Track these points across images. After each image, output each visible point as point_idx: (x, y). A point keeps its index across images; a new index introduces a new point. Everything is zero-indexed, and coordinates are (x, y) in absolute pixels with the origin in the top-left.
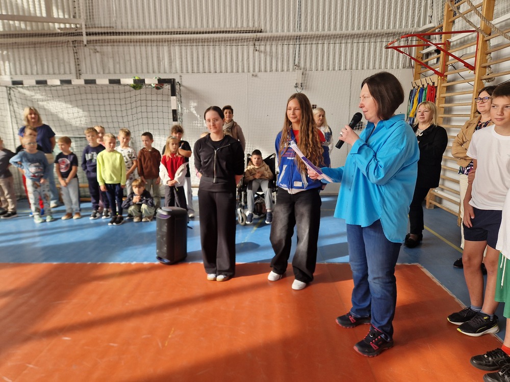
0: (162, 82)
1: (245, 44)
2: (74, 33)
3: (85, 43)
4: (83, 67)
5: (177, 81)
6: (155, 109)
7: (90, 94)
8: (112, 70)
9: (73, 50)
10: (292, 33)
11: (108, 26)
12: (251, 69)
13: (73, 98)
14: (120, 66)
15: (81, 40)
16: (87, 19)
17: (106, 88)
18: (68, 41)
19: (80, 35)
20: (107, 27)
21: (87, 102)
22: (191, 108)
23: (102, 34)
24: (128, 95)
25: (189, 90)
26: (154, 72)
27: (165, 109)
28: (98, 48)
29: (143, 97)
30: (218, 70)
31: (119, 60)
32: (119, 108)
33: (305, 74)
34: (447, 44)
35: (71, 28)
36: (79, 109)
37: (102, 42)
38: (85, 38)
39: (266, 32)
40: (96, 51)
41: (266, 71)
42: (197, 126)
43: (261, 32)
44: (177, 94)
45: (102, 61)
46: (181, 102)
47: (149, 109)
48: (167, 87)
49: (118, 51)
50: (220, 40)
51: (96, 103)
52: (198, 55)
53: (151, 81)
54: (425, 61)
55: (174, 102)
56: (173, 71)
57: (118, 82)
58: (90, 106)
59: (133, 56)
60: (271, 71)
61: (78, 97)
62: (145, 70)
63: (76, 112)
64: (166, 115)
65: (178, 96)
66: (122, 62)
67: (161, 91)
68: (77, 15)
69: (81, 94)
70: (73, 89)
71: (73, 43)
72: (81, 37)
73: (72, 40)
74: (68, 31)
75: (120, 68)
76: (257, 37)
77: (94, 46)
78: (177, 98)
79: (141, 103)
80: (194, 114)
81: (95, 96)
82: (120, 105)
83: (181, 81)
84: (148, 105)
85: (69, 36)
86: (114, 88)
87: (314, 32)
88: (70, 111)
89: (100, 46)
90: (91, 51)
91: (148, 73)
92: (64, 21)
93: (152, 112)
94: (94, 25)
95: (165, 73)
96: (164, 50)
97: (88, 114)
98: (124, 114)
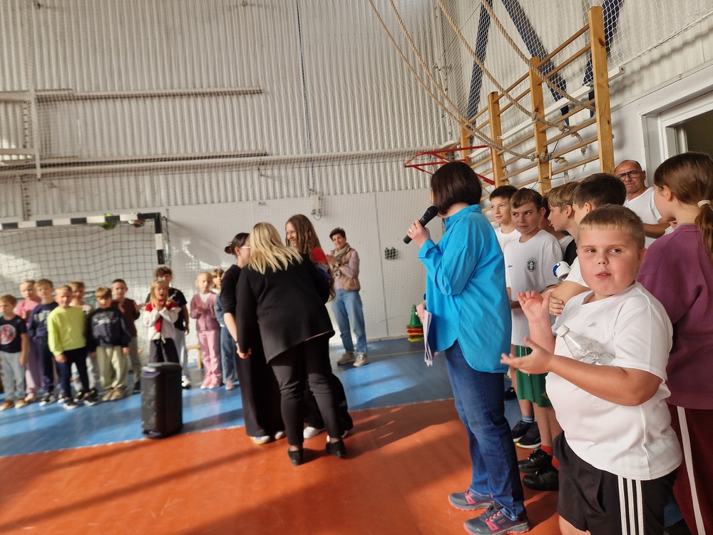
0: (142, 218)
1: (248, 168)
2: (23, 166)
3: (39, 176)
4: (33, 207)
5: (162, 215)
6: (133, 252)
7: (43, 240)
8: (74, 207)
9: (21, 186)
10: (302, 155)
11: (71, 155)
12: (257, 196)
13: (18, 246)
14: (85, 202)
15: (33, 173)
16: (42, 149)
17: (65, 231)
18: (15, 176)
19: (32, 168)
20: (70, 157)
21: (38, 250)
22: (182, 247)
23: (62, 165)
24: (95, 237)
25: (180, 226)
26: (131, 207)
27: (147, 251)
28: (55, 182)
29: (117, 238)
30: (216, 199)
31: (84, 195)
32: (82, 255)
33: (322, 199)
34: (468, 160)
35: (19, 160)
36: (25, 261)
37: (62, 174)
38: (39, 171)
39: (272, 155)
40: (52, 186)
41: (275, 197)
42: (191, 269)
43: (265, 155)
44: (163, 231)
45: (61, 199)
46: (169, 241)
47: (125, 253)
48: (150, 223)
49: (83, 184)
50: (216, 166)
51: (50, 250)
52: (189, 183)
53: (128, 217)
55: (159, 241)
56: (158, 203)
57: (83, 221)
58: (41, 256)
59: (103, 188)
60: (282, 197)
61: (25, 245)
62: (119, 205)
63: (21, 264)
64: (148, 258)
65: (165, 234)
66: (88, 197)
67: (141, 228)
68: (28, 145)
69: (29, 240)
70: (19, 234)
71: (22, 177)
72: (33, 170)
73: (20, 174)
74: (15, 164)
75: (85, 205)
76: (261, 161)
77: (51, 180)
78: (163, 236)
79: (114, 246)
80: (186, 255)
81: (49, 242)
82: (85, 250)
83: (168, 216)
84: (123, 248)
85: (16, 169)
86: (78, 230)
87: (328, 153)
88: (12, 263)
89: (59, 179)
90: (46, 186)
91: (124, 208)
92: (9, 152)
93: (129, 256)
94: (50, 155)
95: (146, 206)
96: (145, 180)
97: (39, 266)
98: (90, 262)
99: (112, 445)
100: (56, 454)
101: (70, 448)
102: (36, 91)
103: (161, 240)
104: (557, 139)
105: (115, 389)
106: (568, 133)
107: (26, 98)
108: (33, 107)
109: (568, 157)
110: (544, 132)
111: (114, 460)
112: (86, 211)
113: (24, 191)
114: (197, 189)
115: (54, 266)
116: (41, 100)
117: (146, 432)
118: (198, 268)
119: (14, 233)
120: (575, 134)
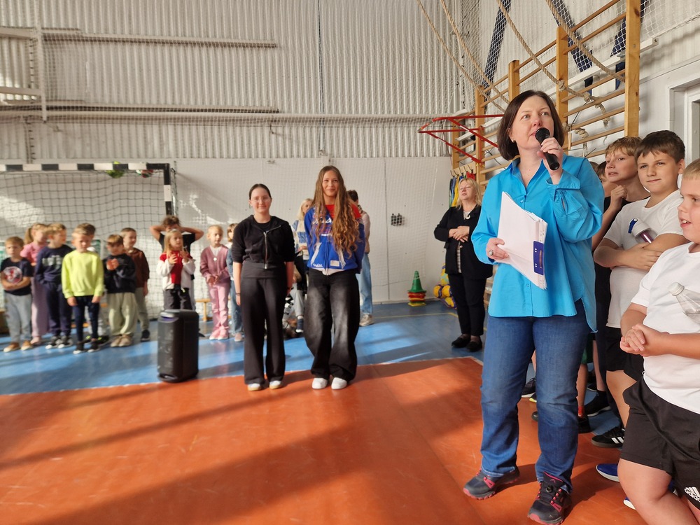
0: (151, 167)
1: (257, 125)
2: (28, 107)
3: (45, 119)
4: (37, 150)
5: (171, 167)
6: (139, 202)
7: (47, 185)
8: (79, 154)
9: (25, 128)
11: (78, 98)
12: (267, 154)
13: (21, 189)
14: (91, 149)
15: (39, 115)
16: (48, 90)
17: (70, 177)
18: (19, 117)
19: (38, 109)
20: (77, 100)
21: (41, 194)
22: (189, 201)
23: (69, 108)
24: (102, 185)
25: (188, 179)
26: (139, 156)
27: (154, 203)
28: (61, 126)
29: (124, 187)
30: (225, 154)
31: (90, 141)
32: (87, 202)
33: (333, 159)
34: (482, 129)
35: (23, 101)
36: (28, 205)
37: (68, 118)
38: (45, 114)
39: (284, 112)
40: (57, 130)
41: (285, 157)
42: (198, 223)
43: (278, 112)
44: (172, 183)
45: (66, 142)
46: (176, 193)
47: (132, 202)
48: (159, 174)
49: (90, 130)
50: (227, 120)
51: (54, 195)
52: (198, 136)
53: (137, 166)
54: (462, 148)
55: (167, 193)
56: (165, 155)
57: (90, 167)
58: (44, 201)
59: (109, 135)
60: (291, 157)
61: (29, 189)
62: (126, 155)
63: (24, 208)
64: (154, 210)
65: (173, 186)
66: (94, 144)
67: (148, 179)
68: (33, 85)
69: (32, 184)
70: (23, 177)
71: (26, 118)
72: (39, 111)
73: (25, 115)
74: (20, 105)
75: (91, 152)
76: (272, 118)
77: (56, 123)
78: (172, 188)
79: (120, 196)
80: (193, 209)
81: (53, 187)
82: (91, 198)
83: (176, 168)
84: (130, 198)
85: (21, 110)
86: (83, 177)
87: (340, 115)
88: (15, 207)
89: (65, 123)
90: (51, 129)
91: (131, 157)
92: (12, 91)
93: (136, 206)
94: (56, 97)
95: (154, 157)
96: (153, 130)
97: (42, 211)
98: (96, 209)
99: (129, 387)
100: (71, 394)
101: (86, 388)
102: (43, 28)
103: (169, 192)
104: (578, 110)
105: (124, 336)
106: (591, 105)
107: (32, 35)
108: (40, 45)
109: (588, 128)
110: (566, 103)
111: (134, 401)
112: (92, 158)
113: (28, 133)
114: (206, 143)
115: (58, 212)
116: (47, 39)
117: (162, 376)
118: (206, 223)
119: (17, 176)
120: (599, 105)
